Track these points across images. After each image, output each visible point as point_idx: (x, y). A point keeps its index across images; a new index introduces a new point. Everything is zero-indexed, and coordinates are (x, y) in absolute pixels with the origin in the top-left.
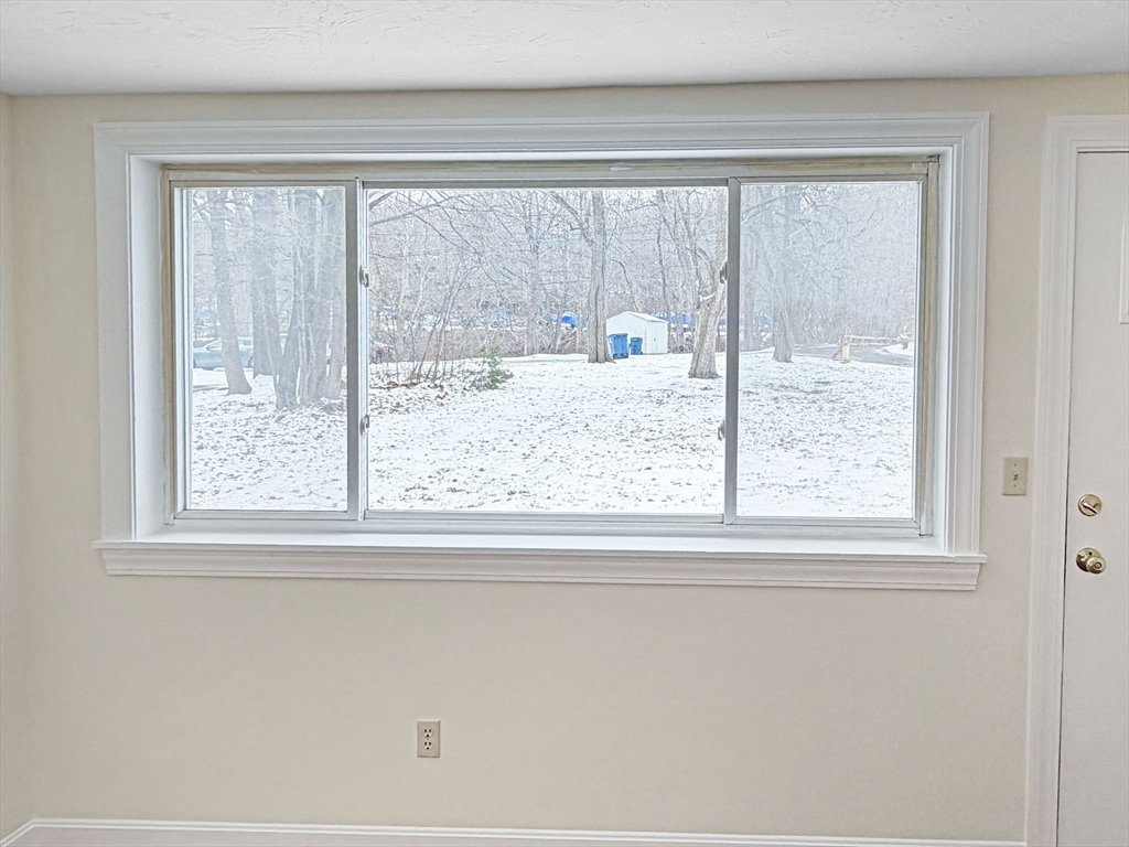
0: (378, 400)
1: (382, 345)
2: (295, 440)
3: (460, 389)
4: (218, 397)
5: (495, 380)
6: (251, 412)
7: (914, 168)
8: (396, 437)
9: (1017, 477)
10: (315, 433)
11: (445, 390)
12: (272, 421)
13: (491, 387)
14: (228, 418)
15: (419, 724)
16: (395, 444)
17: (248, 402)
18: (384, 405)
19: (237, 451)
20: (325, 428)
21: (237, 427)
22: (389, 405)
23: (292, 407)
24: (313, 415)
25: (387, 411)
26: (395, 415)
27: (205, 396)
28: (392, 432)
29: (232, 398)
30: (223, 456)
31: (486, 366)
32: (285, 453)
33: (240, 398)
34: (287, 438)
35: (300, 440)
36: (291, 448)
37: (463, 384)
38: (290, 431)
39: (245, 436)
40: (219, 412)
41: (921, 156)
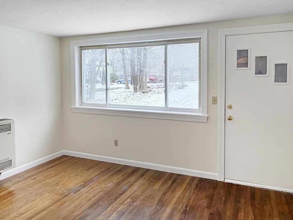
0: (155, 91)
1: (161, 79)
2: (135, 99)
3: (174, 89)
4: (123, 90)
5: (183, 87)
6: (129, 93)
7: (198, 40)
8: (156, 99)
9: (215, 101)
10: (140, 98)
11: (171, 89)
12: (132, 95)
13: (181, 88)
14: (124, 94)
15: (115, 140)
16: (155, 100)
17: (129, 91)
18: (156, 92)
19: (123, 101)
20: (142, 97)
21: (125, 96)
22: (157, 92)
23: (136, 92)
24: (140, 94)
25: (156, 93)
26: (158, 95)
27: (121, 89)
28: (156, 98)
29: (126, 90)
30: (120, 101)
31: (181, 83)
32: (133, 102)
33: (127, 90)
34: (134, 99)
35: (136, 99)
36: (134, 100)
37: (176, 88)
38: (135, 97)
39: (126, 98)
40: (123, 93)
41: (198, 38)
